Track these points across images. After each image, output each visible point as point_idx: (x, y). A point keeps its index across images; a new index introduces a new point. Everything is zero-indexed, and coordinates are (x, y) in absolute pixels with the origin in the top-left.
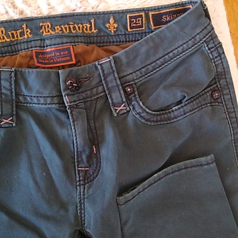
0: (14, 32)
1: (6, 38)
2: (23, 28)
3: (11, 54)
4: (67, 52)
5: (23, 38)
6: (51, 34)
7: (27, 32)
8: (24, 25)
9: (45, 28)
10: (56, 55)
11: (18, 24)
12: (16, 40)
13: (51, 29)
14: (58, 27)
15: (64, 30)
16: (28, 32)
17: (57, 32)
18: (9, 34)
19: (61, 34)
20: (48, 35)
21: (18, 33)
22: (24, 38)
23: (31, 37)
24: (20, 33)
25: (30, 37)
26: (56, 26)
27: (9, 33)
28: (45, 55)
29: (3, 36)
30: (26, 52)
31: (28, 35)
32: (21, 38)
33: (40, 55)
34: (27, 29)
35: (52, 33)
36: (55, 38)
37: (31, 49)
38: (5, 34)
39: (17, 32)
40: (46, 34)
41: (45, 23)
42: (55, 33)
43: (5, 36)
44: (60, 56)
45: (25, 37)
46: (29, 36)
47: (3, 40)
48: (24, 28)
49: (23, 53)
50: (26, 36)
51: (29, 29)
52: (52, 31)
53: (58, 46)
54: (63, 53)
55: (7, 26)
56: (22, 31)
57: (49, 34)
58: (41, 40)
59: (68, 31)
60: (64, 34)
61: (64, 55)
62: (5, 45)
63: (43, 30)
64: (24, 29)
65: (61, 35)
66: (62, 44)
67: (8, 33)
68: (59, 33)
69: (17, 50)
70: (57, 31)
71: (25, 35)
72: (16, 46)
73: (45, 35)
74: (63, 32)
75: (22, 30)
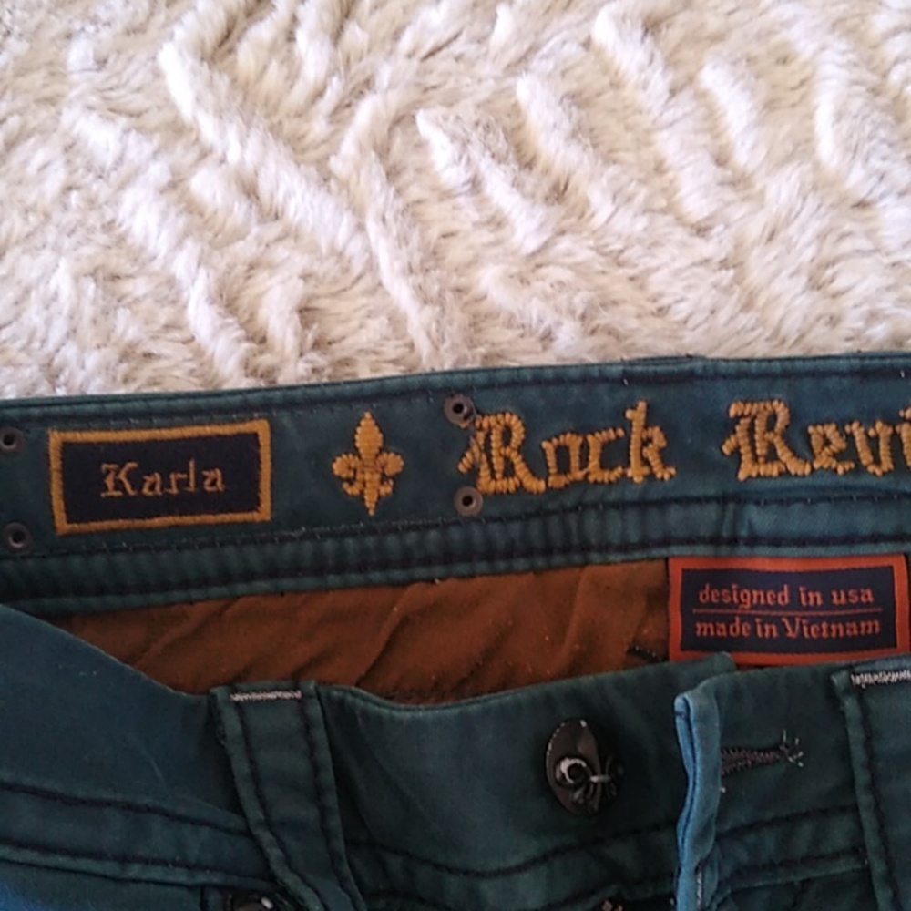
0: (574, 442)
1: (526, 470)
2: (627, 426)
3: (540, 562)
4: (868, 595)
5: (618, 480)
6: (785, 474)
7: (646, 442)
8: (634, 408)
9: (751, 430)
10: (804, 603)
11: (606, 399)
12: (575, 483)
13: (786, 437)
14: (830, 430)
15: (866, 457)
16: (650, 446)
17: (826, 466)
18: (543, 451)
19: (844, 481)
20: (771, 477)
21: (591, 445)
22: (624, 475)
23: (666, 477)
24: (606, 446)
25: (663, 479)
26: (815, 425)
27: (545, 444)
28: (734, 586)
29: (507, 460)
30: (635, 566)
31: (646, 462)
32: (607, 476)
33: (707, 586)
34: (646, 427)
35: (795, 467)
36: (805, 501)
37: (664, 552)
38: (520, 450)
39: (590, 438)
40: (754, 474)
41: (756, 406)
42: (813, 469)
43: (517, 460)
44: (821, 609)
45: (630, 473)
46: (659, 475)
47: (505, 482)
48: (634, 423)
49: (610, 569)
50: (635, 472)
51: (662, 429)
52: (796, 454)
53: (820, 551)
54: (847, 597)
55: (542, 403)
56: (618, 437)
57: (774, 470)
58: (722, 500)
59: (887, 464)
60: (863, 481)
61: (849, 606)
62: (514, 508)
63: (737, 442)
64: (631, 426)
65: (847, 488)
66: (850, 539)
67: (541, 447)
68: (836, 470)
69: (575, 541)
70: (822, 461)
71: (634, 459)
72: (572, 520)
73: (750, 477)
74: (859, 469)
75: (621, 432)
